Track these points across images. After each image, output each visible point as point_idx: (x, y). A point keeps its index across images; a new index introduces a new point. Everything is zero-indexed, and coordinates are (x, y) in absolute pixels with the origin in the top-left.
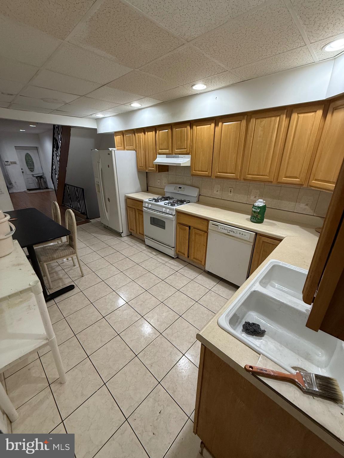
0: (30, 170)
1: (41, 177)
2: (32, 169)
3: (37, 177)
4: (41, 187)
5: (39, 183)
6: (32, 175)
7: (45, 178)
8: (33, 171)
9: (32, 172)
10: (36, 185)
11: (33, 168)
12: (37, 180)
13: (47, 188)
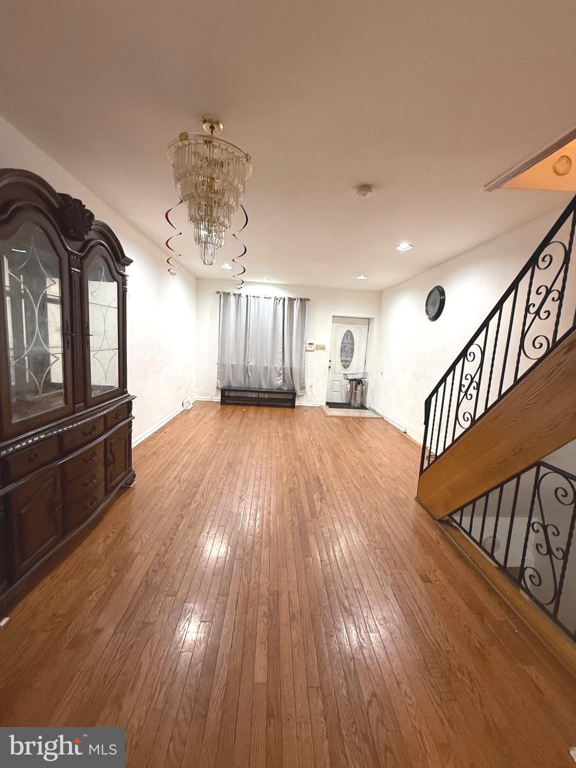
0: (343, 365)
1: (359, 382)
2: (346, 364)
3: (351, 380)
4: (352, 403)
5: (352, 393)
6: (344, 374)
7: (365, 385)
8: (348, 366)
9: (345, 368)
10: (344, 396)
11: (350, 362)
12: (349, 386)
13: (363, 407)
